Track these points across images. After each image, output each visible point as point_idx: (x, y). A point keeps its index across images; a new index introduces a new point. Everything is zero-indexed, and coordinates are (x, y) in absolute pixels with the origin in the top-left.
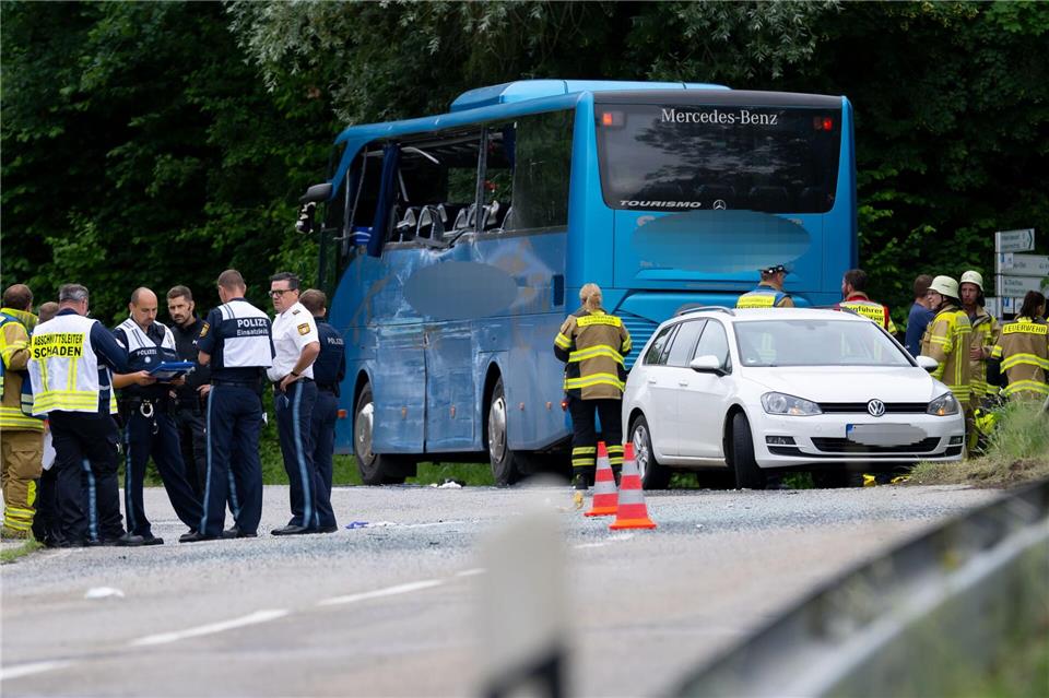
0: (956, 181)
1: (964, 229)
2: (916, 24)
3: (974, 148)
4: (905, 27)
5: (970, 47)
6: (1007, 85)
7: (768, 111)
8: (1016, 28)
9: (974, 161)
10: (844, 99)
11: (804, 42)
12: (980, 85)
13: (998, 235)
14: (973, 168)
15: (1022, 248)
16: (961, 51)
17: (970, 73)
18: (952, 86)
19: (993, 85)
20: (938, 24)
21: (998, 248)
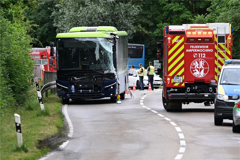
0: (149, 54)
1: (149, 60)
2: (144, 35)
3: (151, 50)
4: (143, 35)
5: (151, 37)
6: (155, 42)
7: (135, 46)
8: (157, 35)
9: (151, 51)
10: (144, 45)
11: (131, 37)
12: (152, 42)
13: (154, 61)
14: (151, 52)
15: (157, 62)
16: (149, 38)
17: (151, 40)
18: (148, 42)
19: (153, 42)
20: (147, 34)
21: (154, 62)
